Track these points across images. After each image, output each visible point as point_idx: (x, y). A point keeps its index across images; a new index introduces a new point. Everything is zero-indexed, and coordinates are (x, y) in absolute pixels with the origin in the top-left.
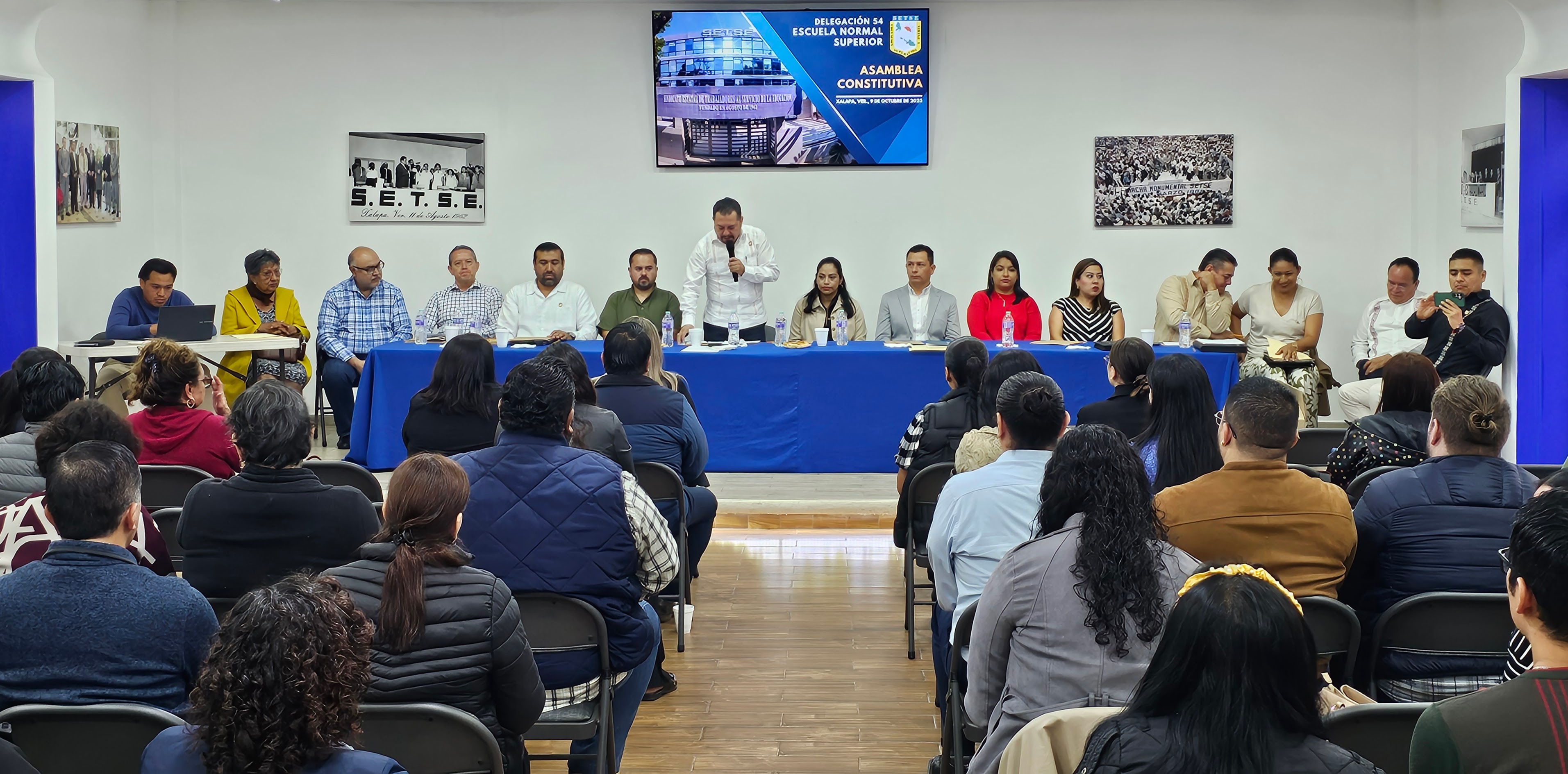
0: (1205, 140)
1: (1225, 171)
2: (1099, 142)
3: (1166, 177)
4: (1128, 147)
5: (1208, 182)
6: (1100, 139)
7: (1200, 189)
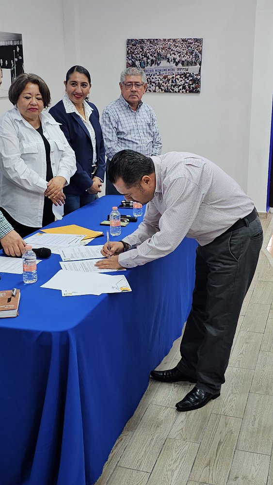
0: (186, 41)
1: (197, 61)
2: (129, 42)
3: (164, 64)
4: (144, 45)
5: (187, 67)
6: (129, 40)
7: (183, 71)
